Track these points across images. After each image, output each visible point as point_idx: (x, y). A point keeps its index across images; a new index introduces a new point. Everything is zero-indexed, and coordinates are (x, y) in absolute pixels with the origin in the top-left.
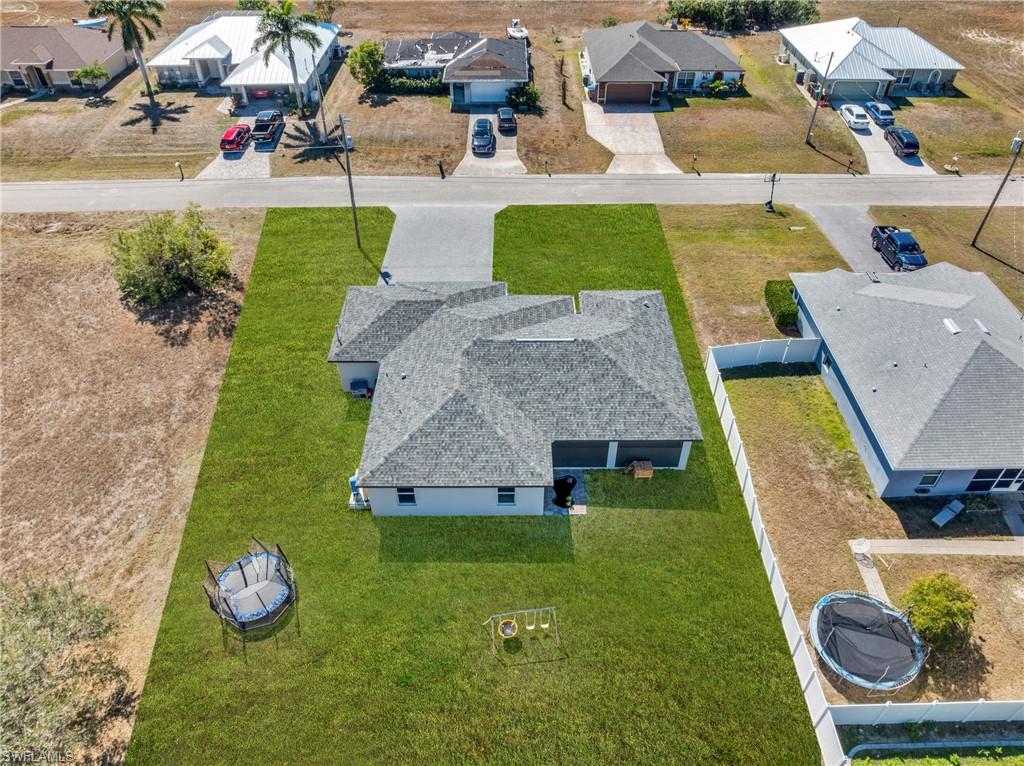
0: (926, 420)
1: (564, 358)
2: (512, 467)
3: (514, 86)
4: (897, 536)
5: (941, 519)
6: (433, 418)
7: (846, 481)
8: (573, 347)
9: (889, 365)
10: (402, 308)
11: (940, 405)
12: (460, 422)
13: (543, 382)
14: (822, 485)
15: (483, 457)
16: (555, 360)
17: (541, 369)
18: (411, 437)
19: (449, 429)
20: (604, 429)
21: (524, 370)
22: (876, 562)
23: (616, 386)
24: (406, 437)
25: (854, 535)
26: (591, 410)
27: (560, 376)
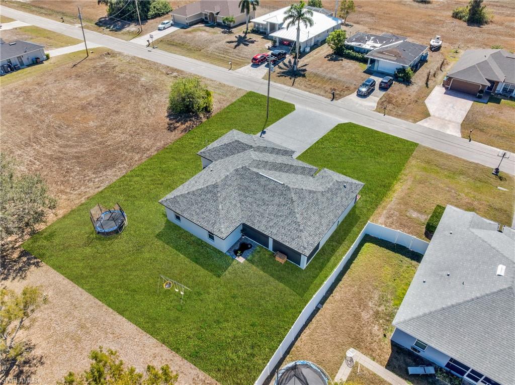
0: (433, 309)
1: (273, 190)
2: (214, 224)
3: (401, 67)
4: (381, 363)
5: (412, 370)
6: (201, 189)
7: (381, 321)
8: (280, 187)
9: (445, 273)
10: (236, 144)
11: (449, 307)
12: (209, 196)
13: (257, 196)
14: (365, 316)
15: (207, 214)
16: (269, 189)
17: (260, 190)
18: (188, 193)
19: (203, 197)
20: (267, 229)
21: (253, 187)
22: (355, 366)
23: (286, 212)
24: (187, 192)
25: (357, 347)
26: (268, 217)
27: (266, 197)
